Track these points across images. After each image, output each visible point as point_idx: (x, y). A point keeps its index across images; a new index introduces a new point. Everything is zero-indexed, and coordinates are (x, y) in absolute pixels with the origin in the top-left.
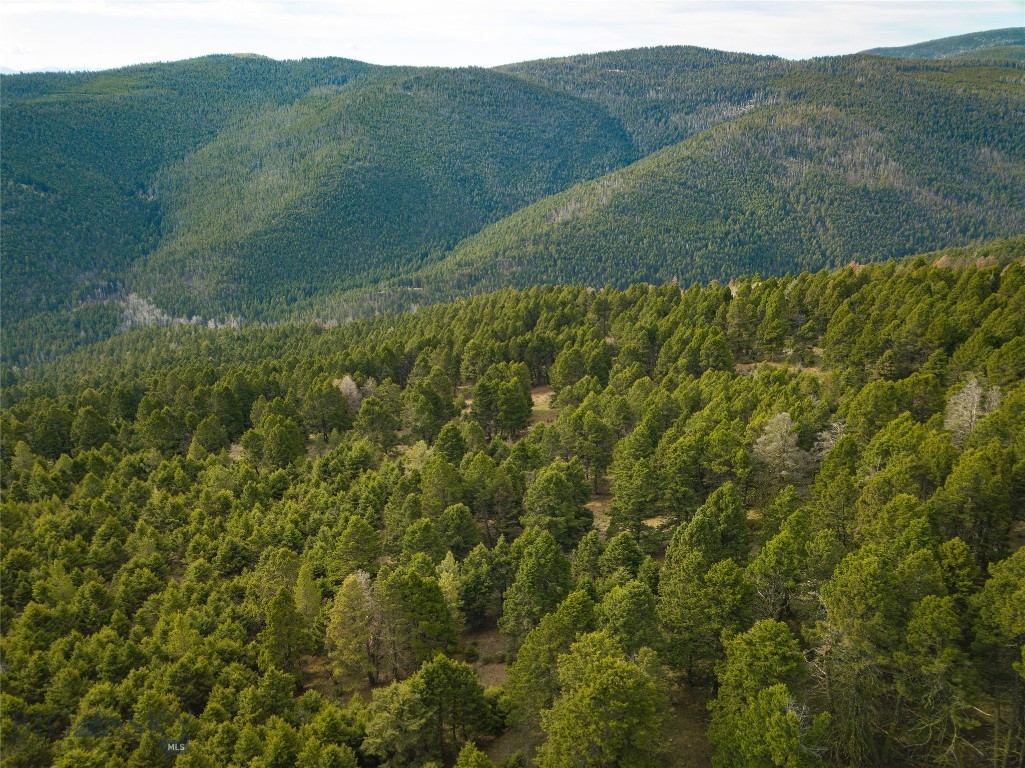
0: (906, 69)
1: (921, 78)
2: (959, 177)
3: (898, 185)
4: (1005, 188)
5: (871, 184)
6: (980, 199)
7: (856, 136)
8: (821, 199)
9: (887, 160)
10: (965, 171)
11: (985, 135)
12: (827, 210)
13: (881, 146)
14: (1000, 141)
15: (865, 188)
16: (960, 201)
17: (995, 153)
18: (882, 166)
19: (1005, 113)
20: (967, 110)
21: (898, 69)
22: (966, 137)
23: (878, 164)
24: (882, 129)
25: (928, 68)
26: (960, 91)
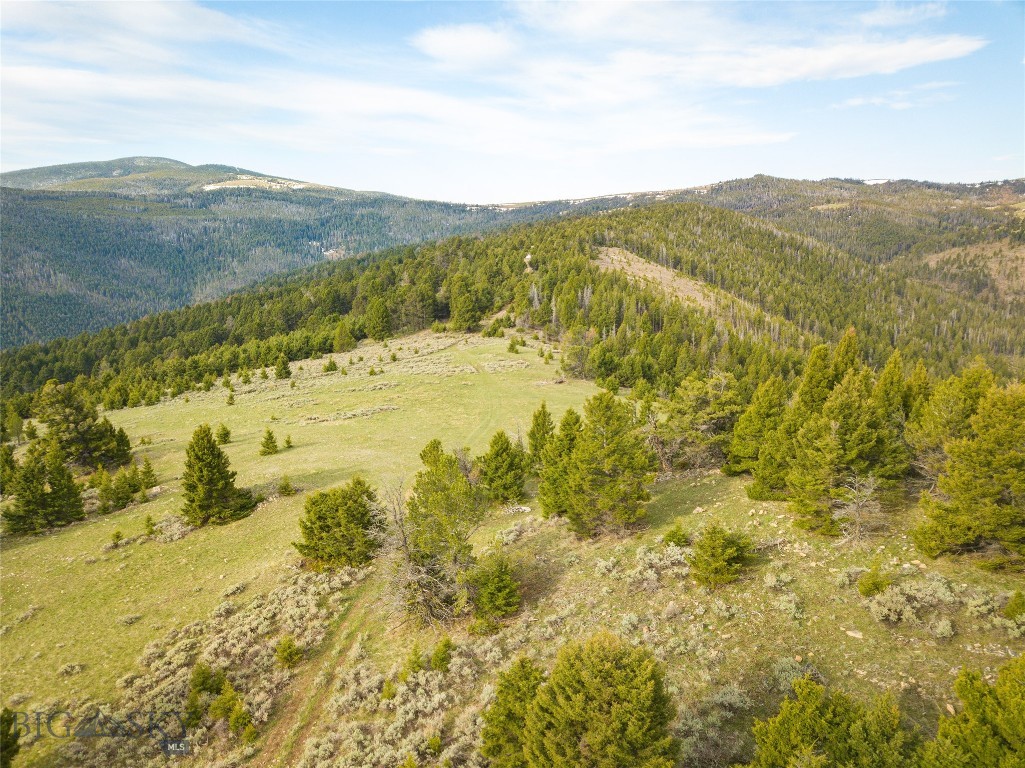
0: (31, 199)
1: (47, 205)
2: (115, 282)
3: (73, 291)
4: (149, 286)
5: (51, 292)
6: (137, 296)
7: (18, 255)
8: (13, 308)
9: (55, 273)
10: (116, 277)
11: (119, 250)
12: (23, 316)
13: (44, 262)
14: (131, 253)
15: (47, 297)
16: (124, 298)
17: (132, 263)
18: (53, 278)
19: (127, 232)
20: (98, 232)
21: (24, 198)
22: (106, 252)
23: (49, 276)
24: (37, 249)
25: (49, 198)
26: (85, 217)
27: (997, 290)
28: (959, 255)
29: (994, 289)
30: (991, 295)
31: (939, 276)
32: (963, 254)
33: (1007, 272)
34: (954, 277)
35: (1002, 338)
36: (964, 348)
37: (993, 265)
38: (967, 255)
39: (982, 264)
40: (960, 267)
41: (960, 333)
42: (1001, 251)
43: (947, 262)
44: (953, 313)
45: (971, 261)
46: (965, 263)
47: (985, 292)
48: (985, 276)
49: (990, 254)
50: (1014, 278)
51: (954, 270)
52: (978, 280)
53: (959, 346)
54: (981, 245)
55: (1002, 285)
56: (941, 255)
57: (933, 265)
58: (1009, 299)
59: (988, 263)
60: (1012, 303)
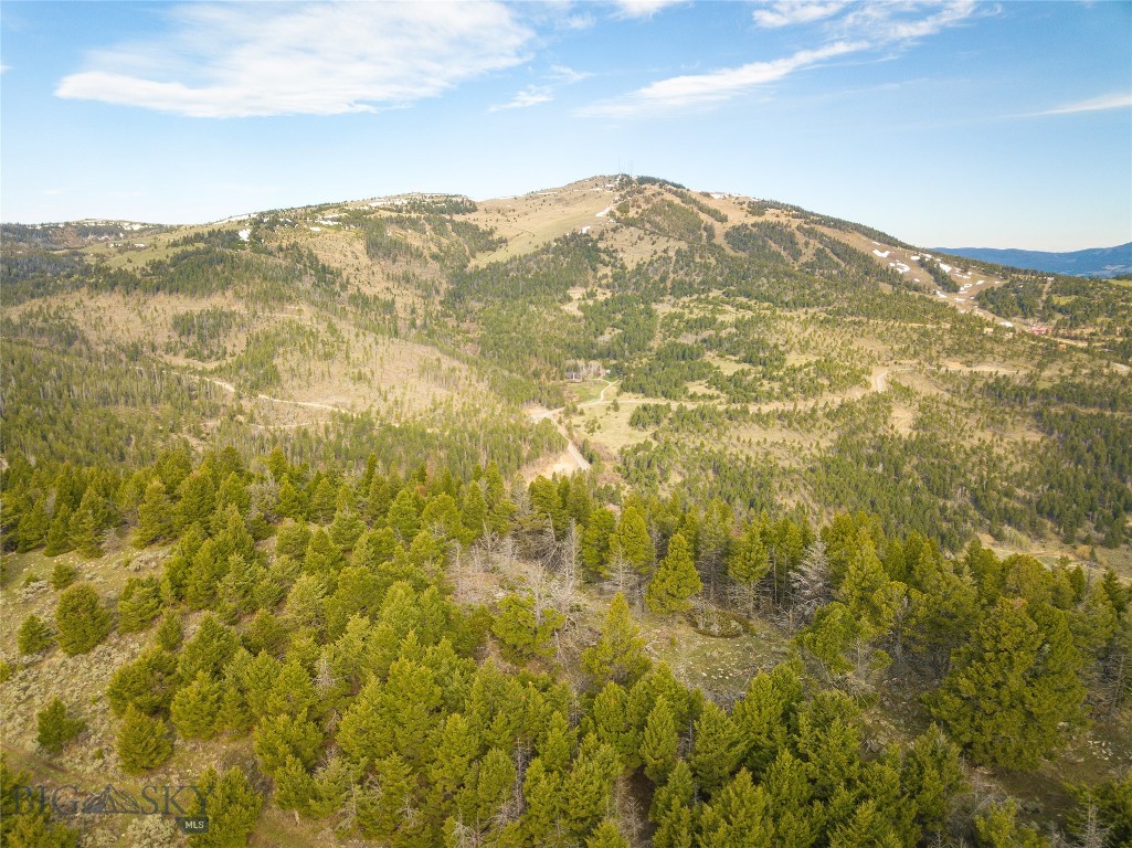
27: (88, 341)
28: (40, 307)
29: (85, 341)
30: (84, 347)
31: (26, 331)
32: (44, 306)
33: (93, 323)
34: (42, 331)
35: (105, 390)
36: (73, 406)
37: (78, 316)
38: (49, 306)
39: (66, 315)
40: (45, 321)
41: (66, 392)
42: (81, 301)
43: (31, 315)
44: (53, 371)
45: (55, 313)
46: (50, 315)
47: (77, 344)
48: (73, 328)
49: (72, 305)
50: (101, 328)
51: (40, 324)
52: (68, 333)
53: (69, 406)
54: (60, 296)
55: (92, 336)
56: (21, 307)
57: (15, 319)
58: (102, 349)
59: (73, 314)
60: (105, 353)
